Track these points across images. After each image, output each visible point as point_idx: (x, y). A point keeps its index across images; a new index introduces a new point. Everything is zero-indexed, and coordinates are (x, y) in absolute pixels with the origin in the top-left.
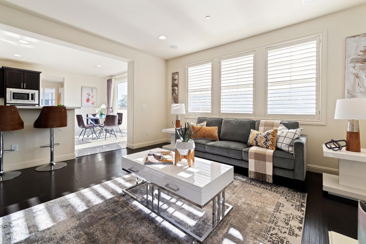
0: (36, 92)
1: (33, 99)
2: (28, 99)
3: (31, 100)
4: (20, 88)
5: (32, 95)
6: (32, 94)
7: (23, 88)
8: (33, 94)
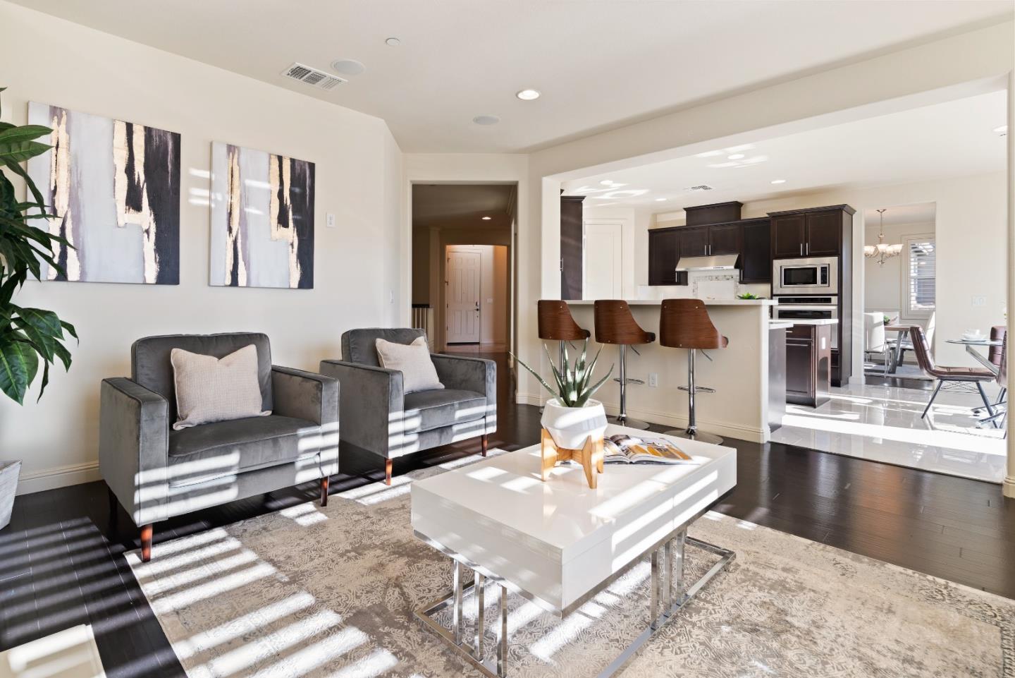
0: (831, 261)
1: (824, 280)
2: (815, 282)
3: (822, 283)
4: (798, 256)
5: (824, 270)
6: (822, 268)
7: (805, 256)
8: (826, 268)
